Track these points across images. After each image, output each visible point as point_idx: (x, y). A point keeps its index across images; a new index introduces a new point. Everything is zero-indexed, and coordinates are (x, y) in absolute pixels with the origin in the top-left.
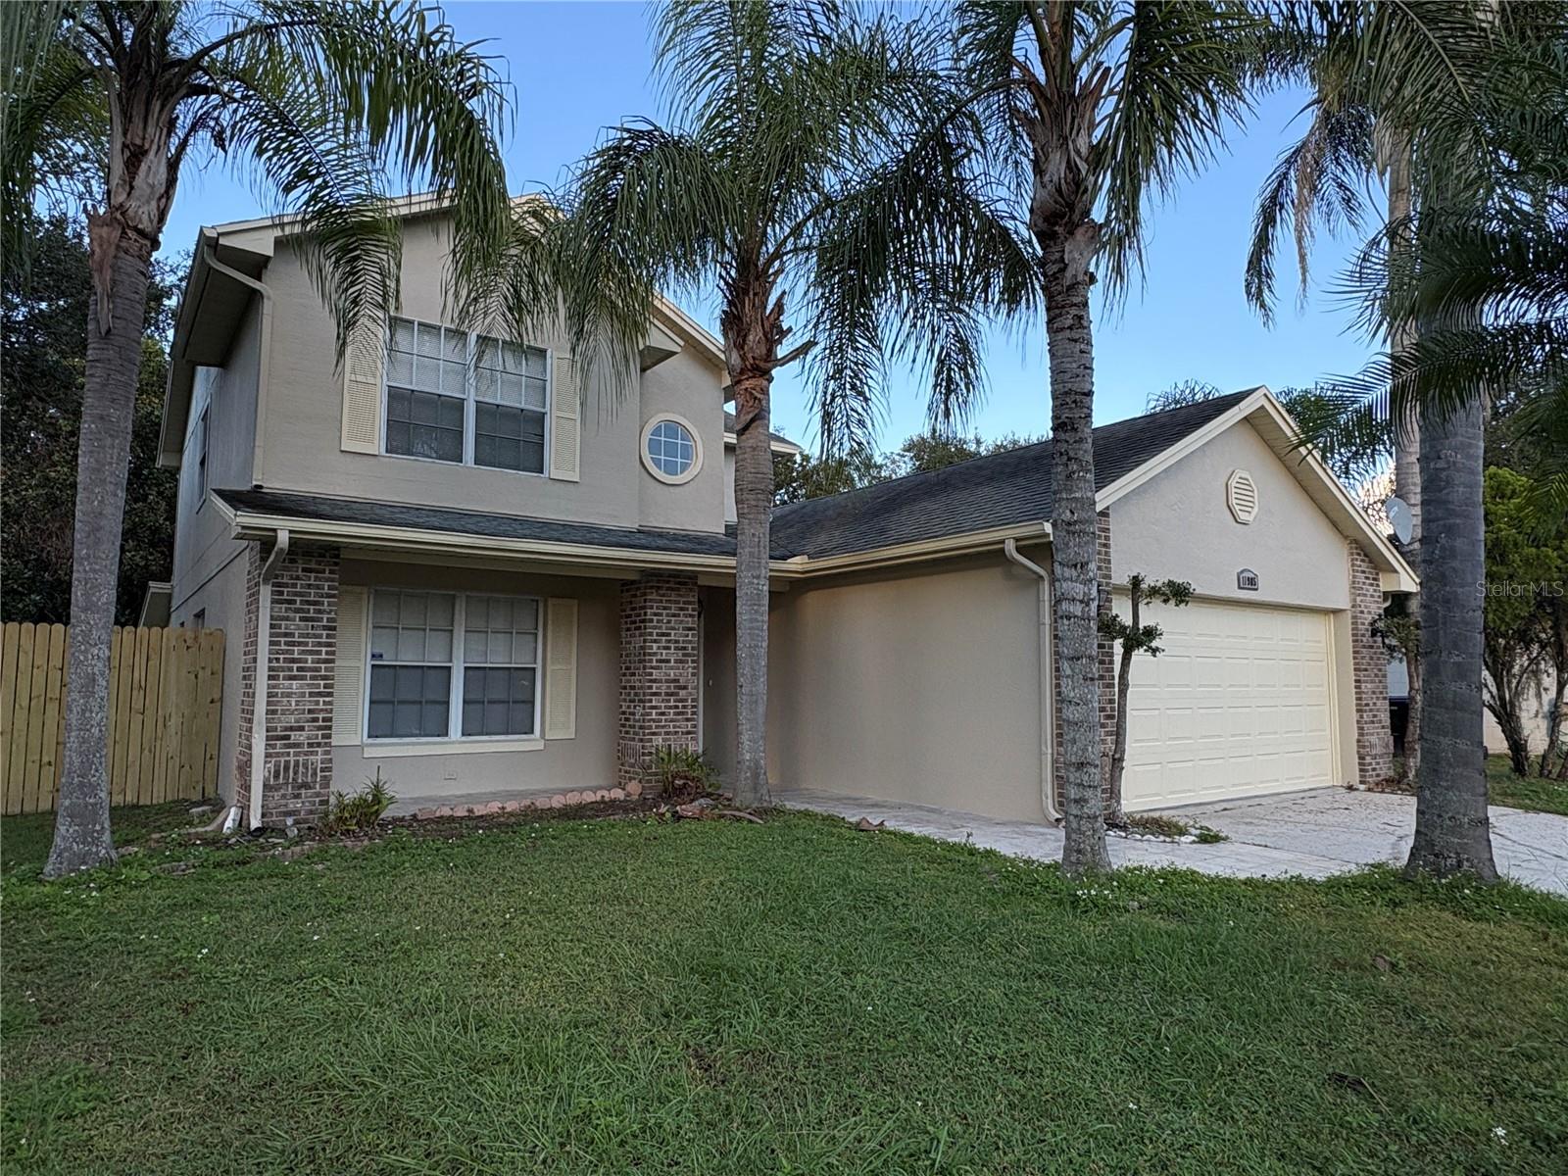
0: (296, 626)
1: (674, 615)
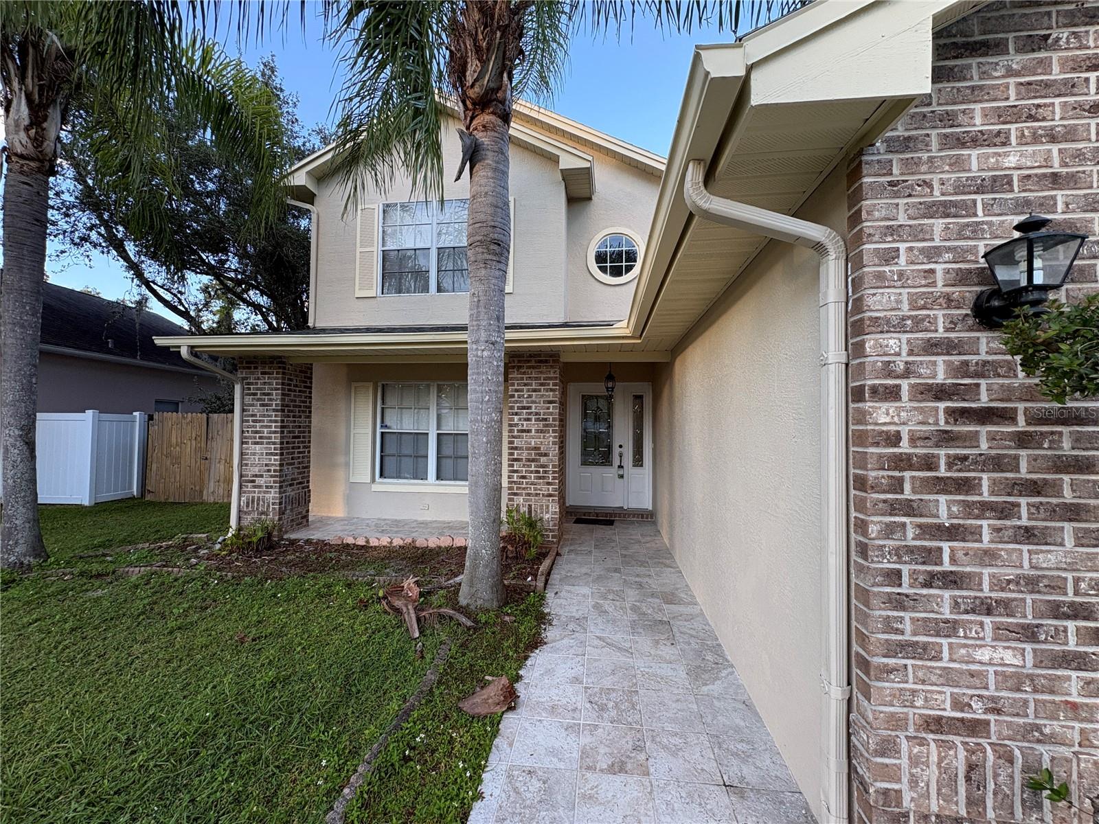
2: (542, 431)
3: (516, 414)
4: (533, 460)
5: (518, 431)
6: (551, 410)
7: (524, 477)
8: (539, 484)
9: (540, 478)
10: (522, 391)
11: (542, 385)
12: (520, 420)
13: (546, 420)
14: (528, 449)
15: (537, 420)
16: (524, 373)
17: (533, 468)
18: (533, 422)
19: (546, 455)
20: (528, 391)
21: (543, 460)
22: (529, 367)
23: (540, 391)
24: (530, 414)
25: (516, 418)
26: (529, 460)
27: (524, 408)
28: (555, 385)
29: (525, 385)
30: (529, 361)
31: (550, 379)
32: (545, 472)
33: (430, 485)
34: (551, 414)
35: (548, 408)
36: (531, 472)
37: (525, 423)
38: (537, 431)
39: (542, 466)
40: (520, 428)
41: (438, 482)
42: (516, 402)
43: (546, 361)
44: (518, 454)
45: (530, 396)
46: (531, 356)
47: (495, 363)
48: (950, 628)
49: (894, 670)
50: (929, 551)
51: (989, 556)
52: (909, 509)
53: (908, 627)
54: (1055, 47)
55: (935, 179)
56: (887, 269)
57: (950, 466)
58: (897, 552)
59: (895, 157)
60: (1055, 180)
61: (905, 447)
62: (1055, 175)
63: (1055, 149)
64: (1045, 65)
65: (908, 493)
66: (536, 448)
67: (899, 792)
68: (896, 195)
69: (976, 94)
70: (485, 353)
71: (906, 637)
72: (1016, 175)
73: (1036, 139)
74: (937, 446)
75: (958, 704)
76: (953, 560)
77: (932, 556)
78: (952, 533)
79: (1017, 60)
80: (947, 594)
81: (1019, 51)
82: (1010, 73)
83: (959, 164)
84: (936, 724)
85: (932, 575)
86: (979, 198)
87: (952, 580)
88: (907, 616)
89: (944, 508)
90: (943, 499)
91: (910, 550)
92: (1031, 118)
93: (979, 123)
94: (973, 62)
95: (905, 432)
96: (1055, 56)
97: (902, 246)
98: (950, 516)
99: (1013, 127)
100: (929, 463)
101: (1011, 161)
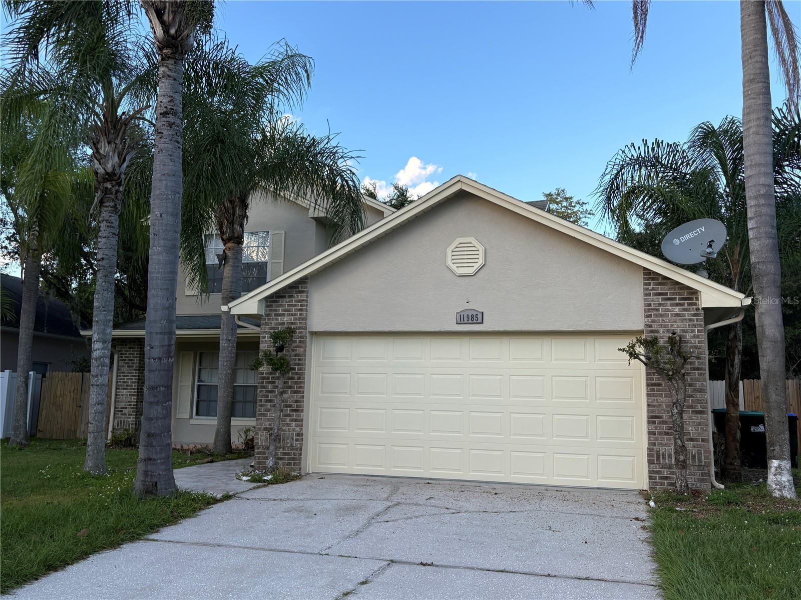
0: (125, 369)
48: (269, 410)
49: (260, 419)
50: (267, 395)
51: (276, 396)
52: (264, 387)
53: (263, 410)
55: (273, 322)
56: (264, 340)
57: (271, 379)
58: (262, 396)
59: (267, 318)
61: (264, 375)
62: (292, 323)
63: (293, 317)
64: (292, 301)
65: (264, 385)
67: (258, 442)
68: (266, 325)
69: (281, 306)
71: (262, 412)
72: (286, 322)
73: (289, 315)
74: (270, 375)
75: (270, 425)
76: (271, 397)
78: (271, 392)
79: (288, 300)
80: (269, 404)
81: (288, 298)
82: (286, 302)
83: (277, 319)
84: (265, 429)
85: (267, 400)
86: (280, 326)
87: (270, 401)
88: (263, 408)
89: (270, 387)
90: (270, 385)
91: (264, 395)
92: (289, 311)
93: (281, 312)
94: (281, 299)
95: (265, 372)
96: (294, 299)
97: (267, 335)
99: (286, 313)
100: (268, 378)
101: (285, 319)
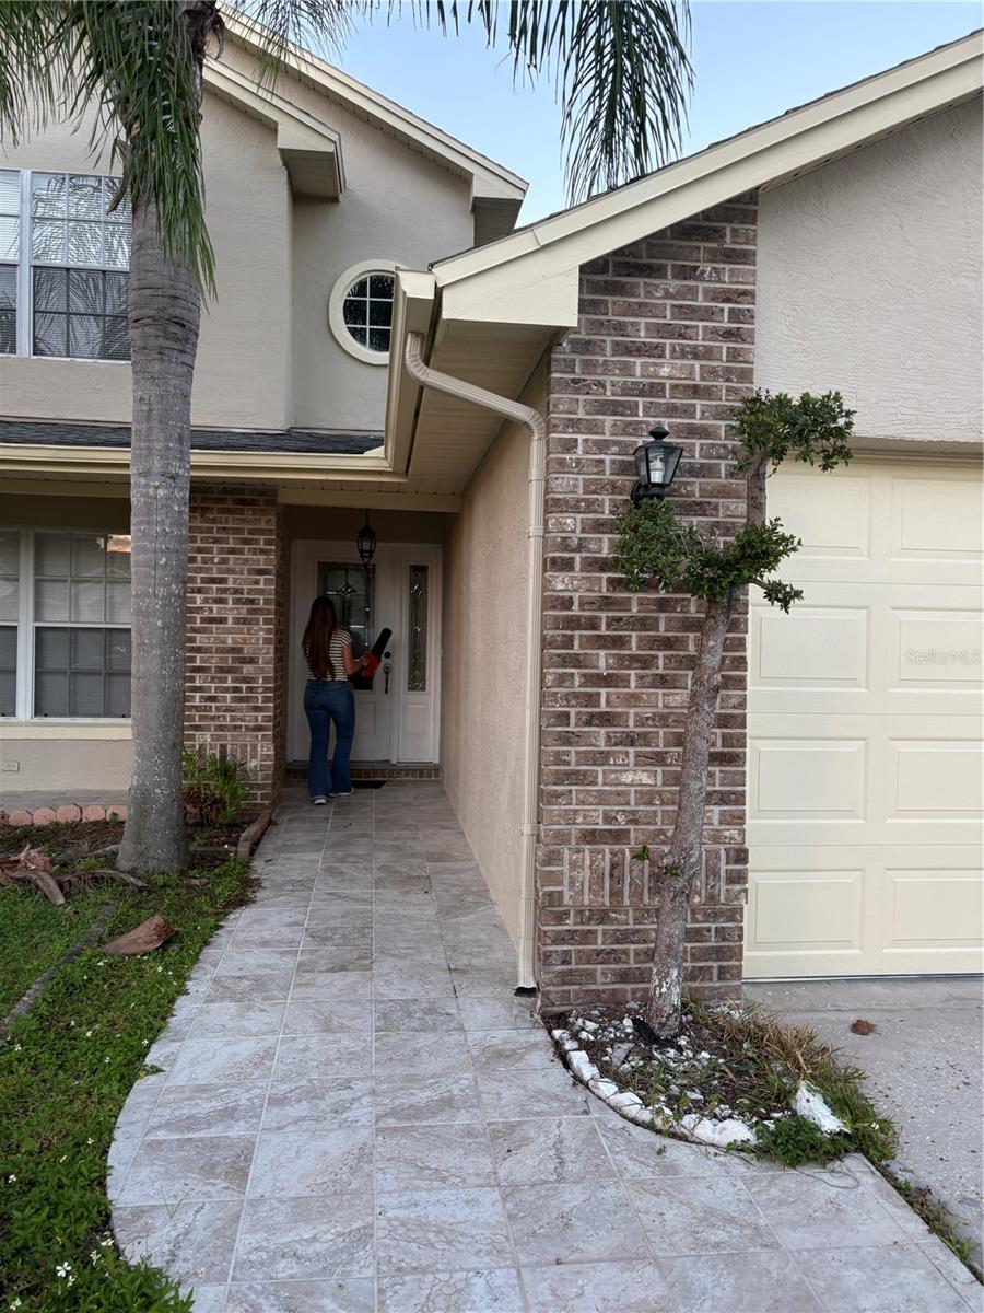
1: (232, 551)
2: (245, 621)
3: (199, 591)
4: (229, 670)
5: (203, 620)
6: (262, 586)
7: (213, 699)
8: (240, 710)
9: (241, 700)
10: (209, 551)
11: (246, 542)
12: (206, 601)
13: (252, 601)
14: (220, 651)
15: (237, 601)
16: (213, 521)
17: (229, 684)
18: (230, 605)
19: (252, 661)
20: (221, 551)
21: (247, 669)
22: (225, 511)
23: (241, 552)
24: (225, 591)
25: (199, 598)
26: (221, 670)
27: (213, 581)
28: (268, 542)
29: (216, 541)
30: (223, 500)
31: (261, 532)
32: (250, 690)
33: (21, 724)
34: (262, 592)
35: (257, 582)
36: (226, 690)
37: (215, 606)
38: (237, 621)
39: (246, 680)
40: (206, 614)
41: (36, 720)
42: (200, 570)
43: (253, 502)
44: (202, 660)
45: (224, 561)
46: (225, 491)
47: (176, 508)
48: (602, 758)
49: (562, 794)
50: (590, 695)
51: (633, 699)
52: (576, 661)
53: (573, 758)
54: (700, 278)
55: (608, 380)
56: (567, 457)
57: (609, 626)
58: (567, 697)
59: (578, 358)
60: (696, 391)
61: (575, 611)
62: (696, 386)
63: (697, 364)
64: (692, 292)
65: (576, 649)
66: (233, 650)
67: (561, 892)
68: (577, 392)
69: (642, 309)
70: (161, 492)
71: (571, 768)
72: (668, 383)
73: (683, 355)
74: (600, 609)
75: (608, 819)
76: (608, 703)
77: (592, 700)
78: (608, 681)
79: (673, 285)
80: (603, 731)
81: (675, 277)
82: (668, 295)
83: (626, 369)
84: (590, 837)
85: (592, 715)
86: (640, 400)
87: (606, 719)
88: (573, 749)
89: (603, 660)
90: (602, 653)
91: (576, 695)
92: (681, 336)
93: (642, 337)
94: (641, 281)
95: (576, 596)
96: (701, 286)
97: (581, 438)
98: (608, 667)
99: (668, 342)
100: (593, 624)
101: (665, 371)
